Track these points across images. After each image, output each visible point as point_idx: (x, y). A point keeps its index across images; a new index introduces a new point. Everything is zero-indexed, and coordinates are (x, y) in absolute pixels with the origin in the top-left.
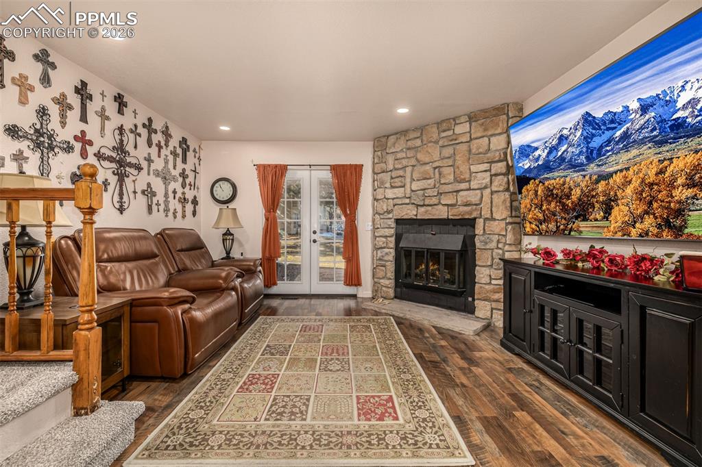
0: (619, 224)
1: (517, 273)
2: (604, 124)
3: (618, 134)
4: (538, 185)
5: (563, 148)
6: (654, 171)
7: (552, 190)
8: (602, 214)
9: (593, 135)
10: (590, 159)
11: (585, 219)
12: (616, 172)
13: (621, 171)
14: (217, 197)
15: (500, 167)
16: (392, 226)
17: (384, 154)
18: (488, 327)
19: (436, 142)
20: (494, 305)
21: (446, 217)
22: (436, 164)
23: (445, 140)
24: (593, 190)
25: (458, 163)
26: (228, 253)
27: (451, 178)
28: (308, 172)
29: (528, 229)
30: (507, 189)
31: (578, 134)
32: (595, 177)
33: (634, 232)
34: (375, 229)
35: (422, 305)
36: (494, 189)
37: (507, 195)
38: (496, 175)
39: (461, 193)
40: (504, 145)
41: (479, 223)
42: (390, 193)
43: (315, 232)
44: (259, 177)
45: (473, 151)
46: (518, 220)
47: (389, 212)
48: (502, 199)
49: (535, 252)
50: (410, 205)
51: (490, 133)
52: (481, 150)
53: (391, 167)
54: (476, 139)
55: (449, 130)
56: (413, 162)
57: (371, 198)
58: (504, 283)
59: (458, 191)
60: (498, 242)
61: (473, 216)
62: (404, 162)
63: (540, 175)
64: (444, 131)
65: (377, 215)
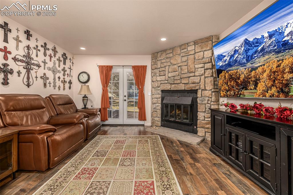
0: (261, 91)
1: (217, 116)
2: (254, 44)
3: (260, 48)
4: (226, 73)
5: (236, 56)
6: (275, 66)
7: (232, 76)
8: (253, 86)
9: (249, 49)
10: (248, 61)
11: (246, 89)
12: (259, 67)
13: (261, 66)
14: (81, 80)
15: (209, 65)
16: (160, 93)
17: (156, 60)
18: (203, 141)
19: (179, 55)
20: (206, 130)
21: (184, 89)
22: (180, 65)
23: (183, 53)
24: (249, 75)
25: (190, 64)
26: (85, 106)
27: (186, 71)
28: (122, 69)
29: (222, 94)
30: (212, 76)
31: (243, 49)
32: (250, 69)
33: (267, 95)
34: (152, 95)
35: (173, 129)
36: (206, 76)
37: (212, 78)
38: (207, 69)
39: (191, 78)
40: (210, 55)
41: (199, 92)
42: (159, 78)
43: (125, 96)
44: (100, 71)
45: (196, 58)
46: (217, 90)
47: (158, 87)
48: (209, 80)
49: (226, 105)
50: (168, 84)
51: (204, 50)
52: (200, 58)
53: (159, 67)
54: (198, 52)
55: (185, 49)
56: (169, 64)
57: (151, 81)
58: (211, 119)
59: (189, 77)
60: (208, 100)
61: (196, 89)
62: (165, 64)
63: (227, 69)
64: (183, 49)
65: (153, 89)
